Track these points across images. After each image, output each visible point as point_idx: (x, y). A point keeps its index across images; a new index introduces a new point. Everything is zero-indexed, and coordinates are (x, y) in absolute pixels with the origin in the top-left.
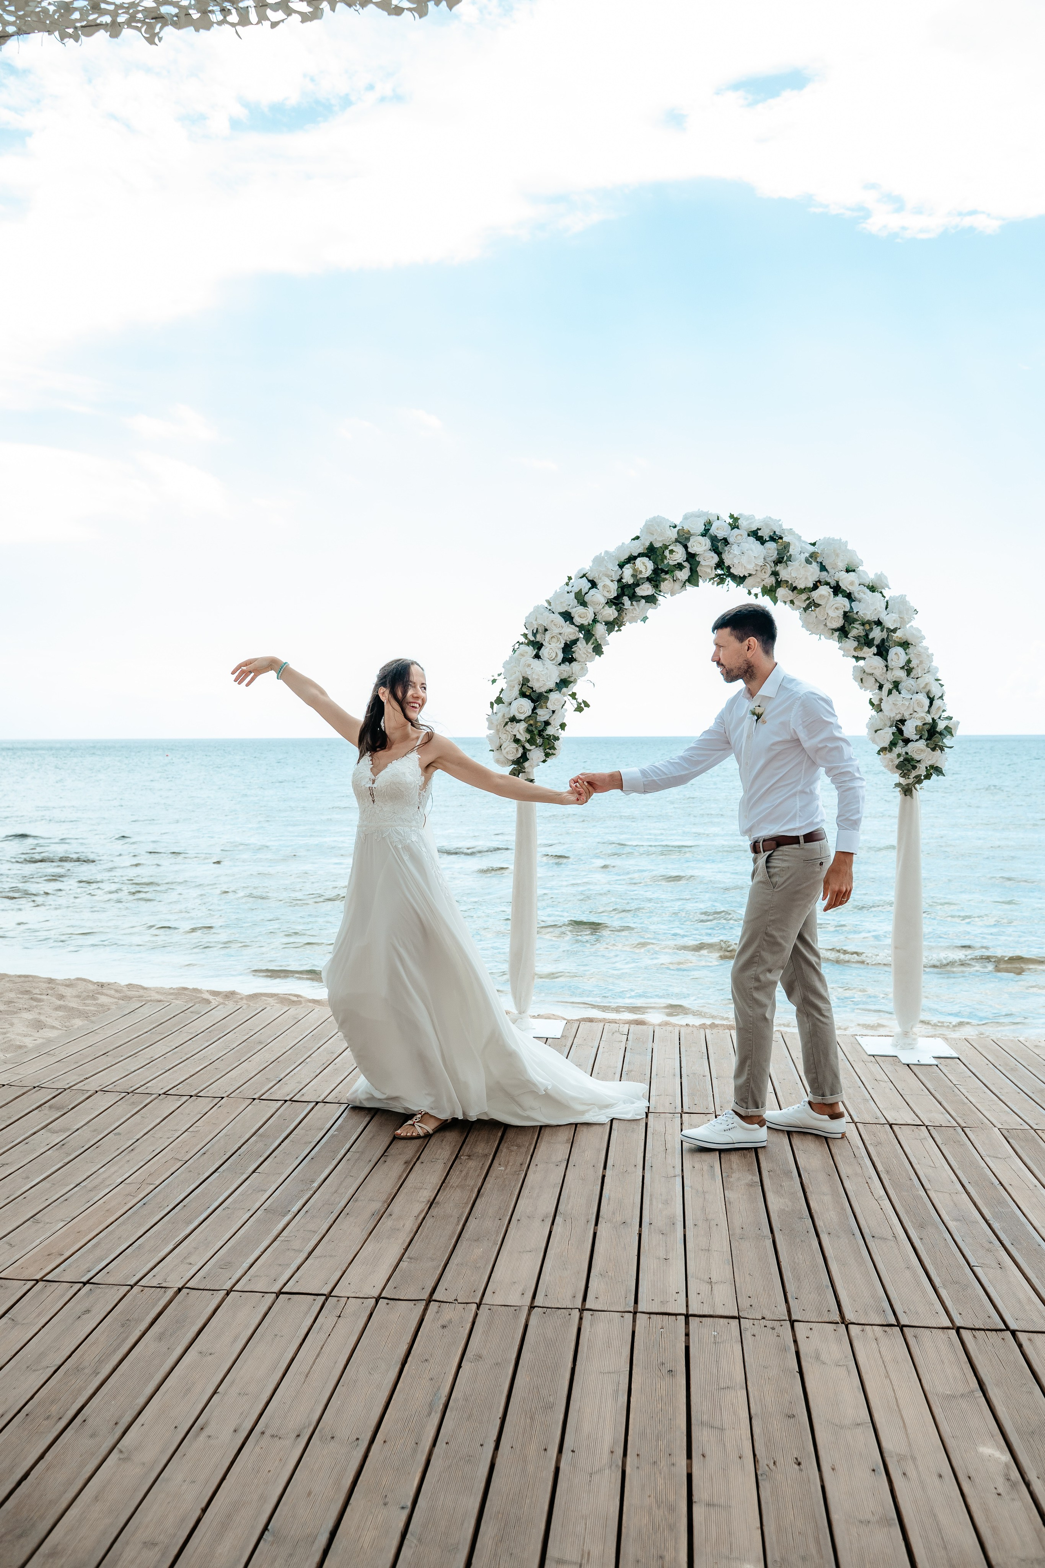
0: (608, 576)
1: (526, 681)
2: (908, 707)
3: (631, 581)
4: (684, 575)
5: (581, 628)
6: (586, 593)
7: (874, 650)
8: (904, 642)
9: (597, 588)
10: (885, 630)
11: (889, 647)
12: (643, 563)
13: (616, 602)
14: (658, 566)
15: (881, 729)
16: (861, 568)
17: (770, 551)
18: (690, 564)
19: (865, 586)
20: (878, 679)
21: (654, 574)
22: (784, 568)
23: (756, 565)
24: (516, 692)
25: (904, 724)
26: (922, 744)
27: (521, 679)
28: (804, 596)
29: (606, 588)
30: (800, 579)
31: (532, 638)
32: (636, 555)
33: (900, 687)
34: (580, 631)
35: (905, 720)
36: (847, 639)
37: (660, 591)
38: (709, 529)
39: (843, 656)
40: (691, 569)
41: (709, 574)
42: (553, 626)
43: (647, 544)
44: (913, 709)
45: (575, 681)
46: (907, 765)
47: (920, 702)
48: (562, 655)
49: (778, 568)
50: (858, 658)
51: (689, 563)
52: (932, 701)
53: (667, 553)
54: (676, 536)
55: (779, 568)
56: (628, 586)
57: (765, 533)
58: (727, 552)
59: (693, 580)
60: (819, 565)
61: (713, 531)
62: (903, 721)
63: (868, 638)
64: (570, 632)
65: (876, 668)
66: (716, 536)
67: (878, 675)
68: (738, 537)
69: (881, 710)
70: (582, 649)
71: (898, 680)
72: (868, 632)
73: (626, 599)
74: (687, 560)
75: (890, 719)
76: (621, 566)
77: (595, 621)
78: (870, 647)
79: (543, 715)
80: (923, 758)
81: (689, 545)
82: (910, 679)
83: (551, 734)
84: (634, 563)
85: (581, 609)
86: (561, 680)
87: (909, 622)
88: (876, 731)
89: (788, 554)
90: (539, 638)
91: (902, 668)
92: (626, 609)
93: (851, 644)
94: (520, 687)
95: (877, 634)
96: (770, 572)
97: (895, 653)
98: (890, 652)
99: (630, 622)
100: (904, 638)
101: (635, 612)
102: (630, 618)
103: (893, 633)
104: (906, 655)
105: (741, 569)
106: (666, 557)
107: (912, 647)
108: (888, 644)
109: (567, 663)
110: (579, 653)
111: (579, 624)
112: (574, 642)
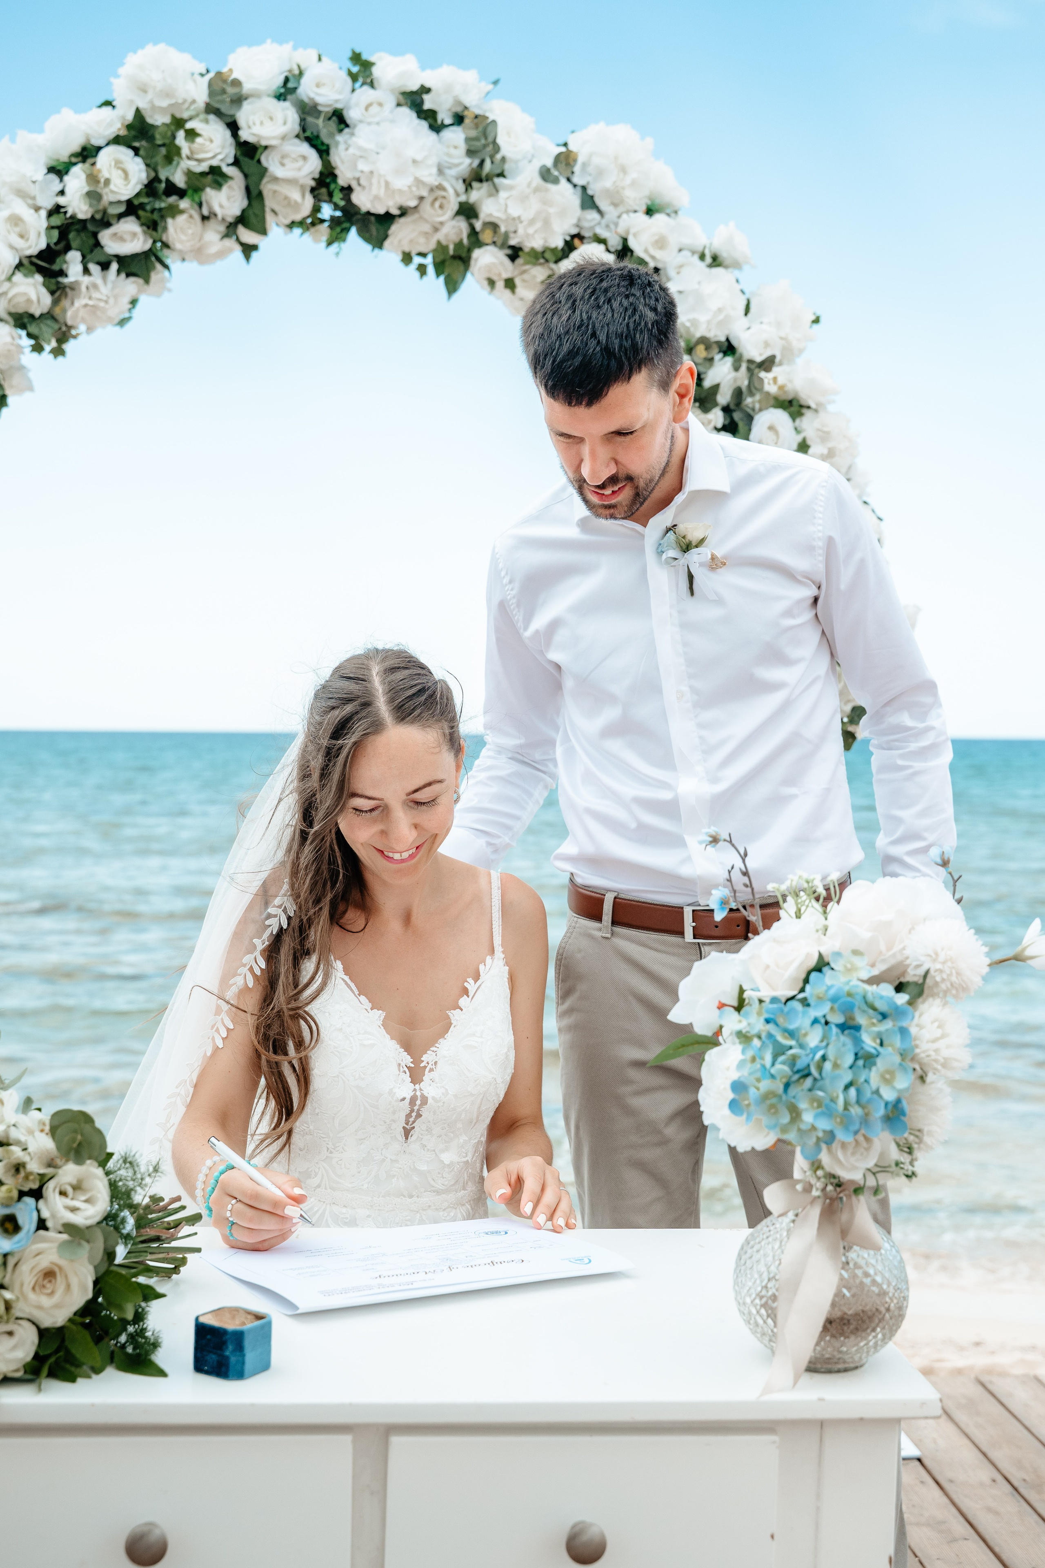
0: (21, 194)
3: (86, 211)
4: (229, 202)
7: (717, 417)
8: (790, 402)
10: (744, 366)
11: (753, 410)
12: (118, 164)
13: (43, 265)
14: (156, 171)
17: (453, 151)
18: (246, 176)
19: (693, 253)
21: (148, 195)
22: (490, 195)
23: (418, 182)
29: (16, 225)
30: (532, 222)
32: (99, 141)
37: (166, 244)
38: (295, 89)
40: (248, 190)
41: (296, 206)
43: (130, 114)
49: (472, 195)
51: (242, 171)
53: (180, 138)
54: (205, 95)
55: (477, 194)
56: (76, 224)
57: (440, 104)
58: (342, 147)
59: (253, 217)
60: (579, 189)
61: (304, 91)
66: (313, 105)
68: (370, 109)
72: (702, 369)
73: (73, 261)
74: (236, 163)
76: (58, 171)
81: (241, 120)
84: (94, 163)
87: (801, 351)
89: (498, 157)
92: (73, 287)
95: (723, 376)
96: (453, 206)
97: (767, 425)
98: (755, 422)
99: (90, 330)
100: (789, 387)
101: (95, 295)
102: (82, 313)
103: (763, 374)
104: (793, 432)
105: (374, 191)
106: (178, 150)
107: (808, 414)
108: (753, 402)
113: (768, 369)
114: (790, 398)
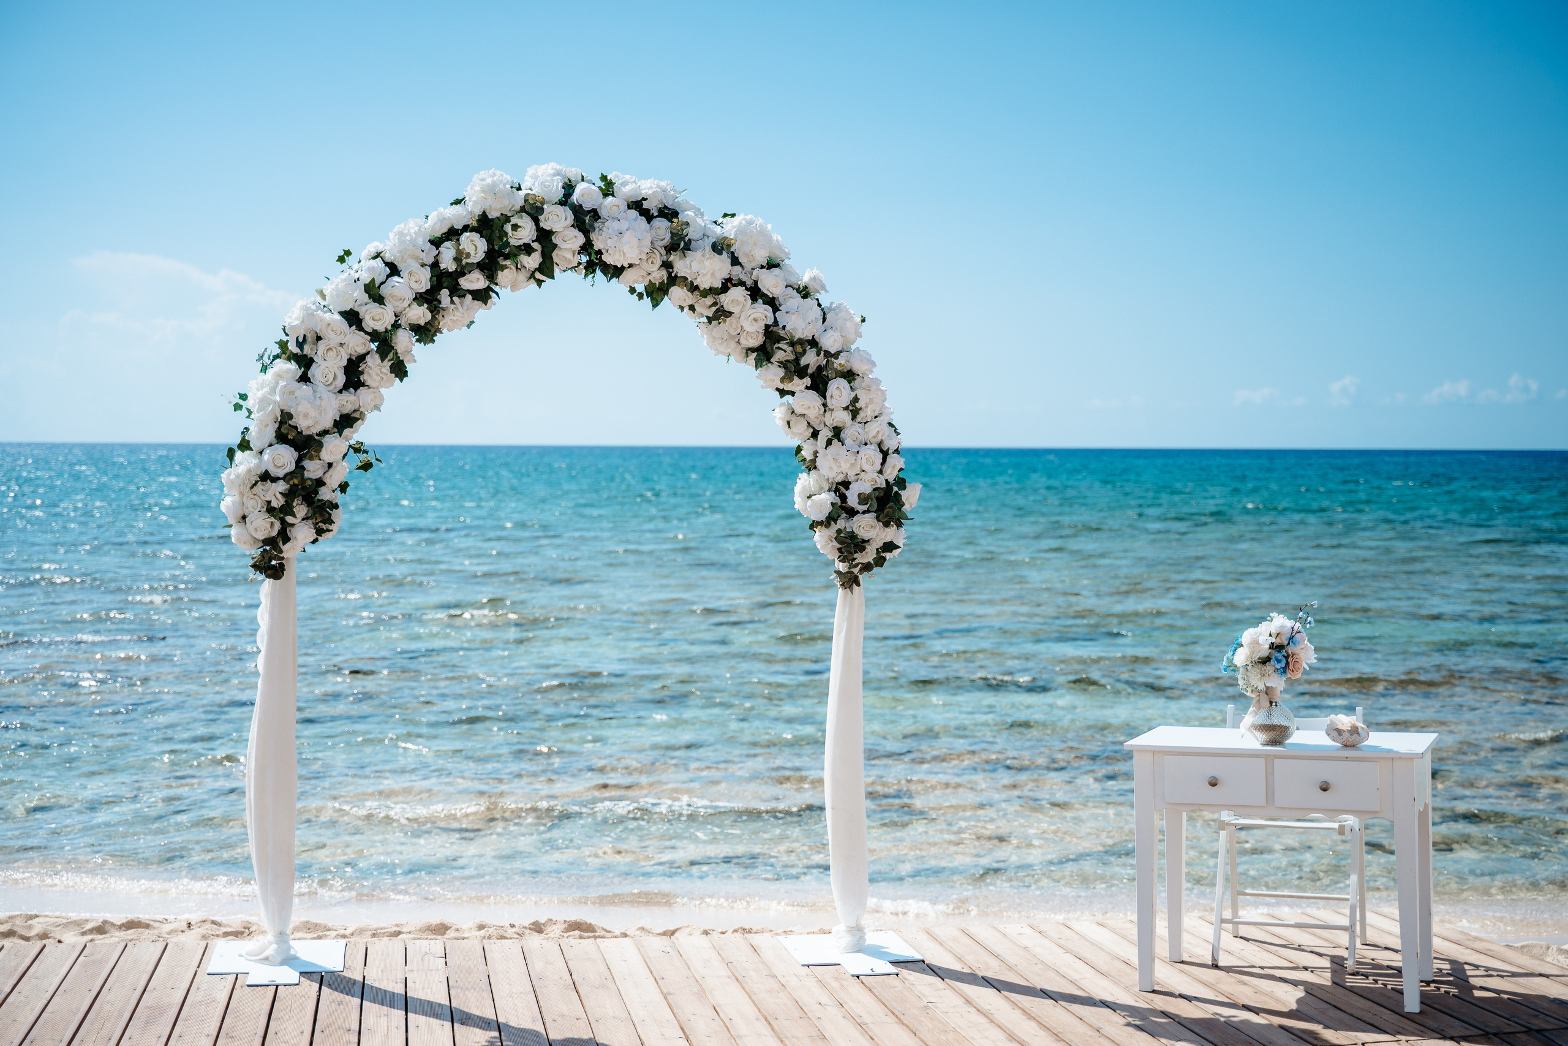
0: (416, 258)
1: (285, 417)
2: (853, 465)
3: (452, 267)
4: (532, 261)
5: (374, 336)
6: (383, 283)
7: (807, 381)
8: (847, 372)
9: (399, 275)
10: (822, 353)
11: (828, 377)
12: (471, 241)
13: (428, 298)
14: (493, 246)
15: (815, 495)
16: (787, 261)
17: (658, 232)
18: (542, 246)
19: (793, 289)
20: (812, 423)
21: (487, 258)
22: (681, 258)
23: (639, 251)
24: (270, 433)
25: (847, 488)
26: (870, 518)
27: (279, 414)
28: (709, 300)
29: (414, 276)
30: (703, 275)
31: (293, 348)
32: (459, 226)
33: (842, 435)
34: (372, 341)
35: (850, 483)
36: (768, 365)
37: (497, 284)
38: (570, 195)
39: (762, 387)
40: (543, 254)
41: (569, 262)
42: (331, 333)
43: (478, 211)
44: (859, 468)
45: (362, 417)
46: (850, 545)
47: (869, 457)
48: (344, 377)
49: (672, 258)
50: (782, 393)
51: (540, 244)
52: (885, 454)
53: (508, 228)
54: (522, 203)
56: (447, 274)
57: (651, 205)
58: (597, 230)
59: (546, 268)
60: (730, 256)
61: (575, 197)
62: (846, 484)
63: (798, 364)
64: (358, 343)
65: (809, 408)
66: (581, 206)
67: (812, 417)
68: (613, 209)
69: (815, 468)
70: (375, 369)
71: (839, 425)
72: (798, 356)
73: (444, 294)
74: (537, 240)
75: (828, 480)
76: (437, 243)
77: (396, 326)
78: (801, 378)
79: (313, 469)
80: (872, 536)
81: (541, 218)
82: (856, 424)
83: (325, 499)
84: (458, 240)
85: (374, 307)
86: (342, 416)
87: (855, 344)
88: (809, 497)
89: (686, 238)
90: (307, 350)
91: (846, 408)
92: (443, 309)
93: (774, 372)
94: (277, 426)
95: (811, 359)
96: (659, 263)
97: (836, 387)
98: (829, 385)
100: (847, 366)
101: (457, 314)
102: (449, 323)
103: (833, 359)
104: (850, 390)
105: (617, 257)
106: (506, 234)
107: (858, 379)
108: (828, 374)
109: (352, 390)
110: (369, 374)
111: (370, 330)
112: (362, 358)
113: (837, 358)
114: (848, 370)
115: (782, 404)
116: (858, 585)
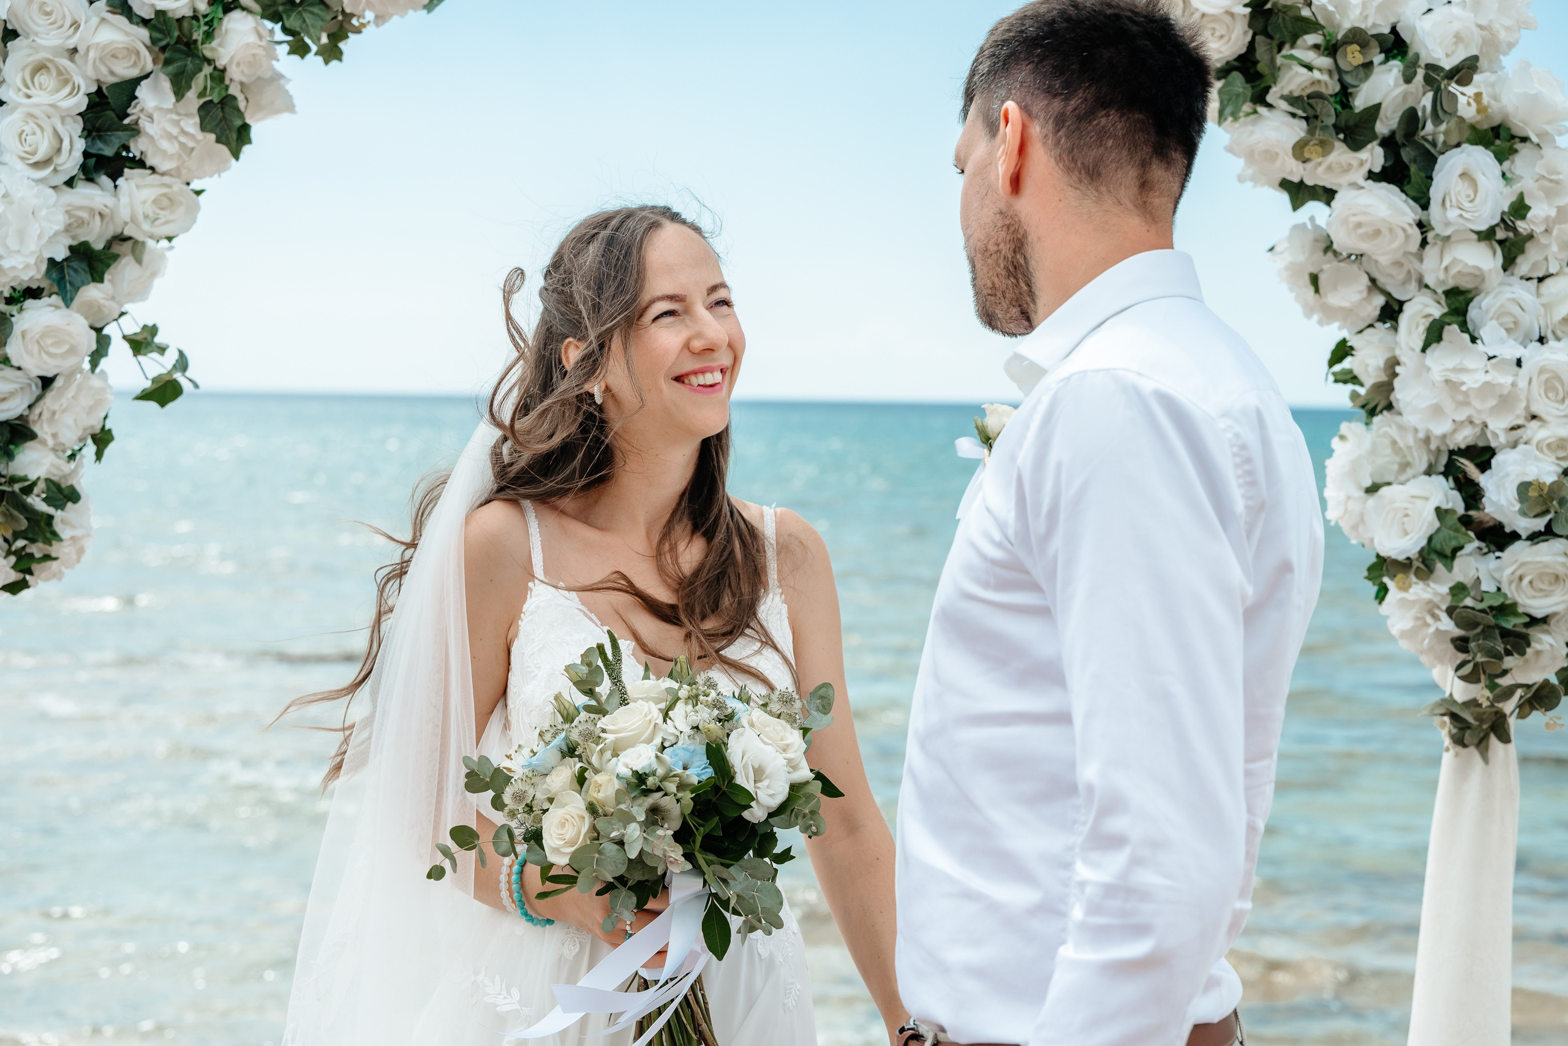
2: (1505, 401)
5: (158, 28)
7: (1374, 156)
8: (1495, 131)
10: (1420, 74)
11: (1434, 144)
15: (1389, 484)
20: (1382, 280)
25: (1484, 466)
33: (1473, 313)
34: (154, 42)
35: (1490, 451)
36: (1262, 110)
39: (1241, 179)
42: (41, 20)
44: (1527, 408)
46: (1490, 631)
47: (1558, 378)
48: (81, 145)
50: (1299, 192)
62: (1483, 456)
63: (1346, 105)
65: (1377, 233)
67: (1384, 260)
69: (1389, 407)
71: (1465, 284)
72: (1349, 79)
75: (1427, 440)
78: (1356, 145)
80: (1559, 608)
82: (1515, 280)
83: (33, 477)
86: (73, 250)
87: (1511, 46)
88: (1373, 489)
91: (1486, 236)
95: (1385, 91)
97: (1459, 172)
98: (1437, 167)
99: (380, 19)
100: (1495, 108)
103: (1454, 88)
104: (1502, 182)
107: (1524, 150)
108: (1434, 134)
109: (104, 180)
110: (151, 138)
111: (148, 14)
112: (128, 89)
113: (1464, 84)
114: (1495, 123)
115: (1299, 228)
116: (1505, 738)
